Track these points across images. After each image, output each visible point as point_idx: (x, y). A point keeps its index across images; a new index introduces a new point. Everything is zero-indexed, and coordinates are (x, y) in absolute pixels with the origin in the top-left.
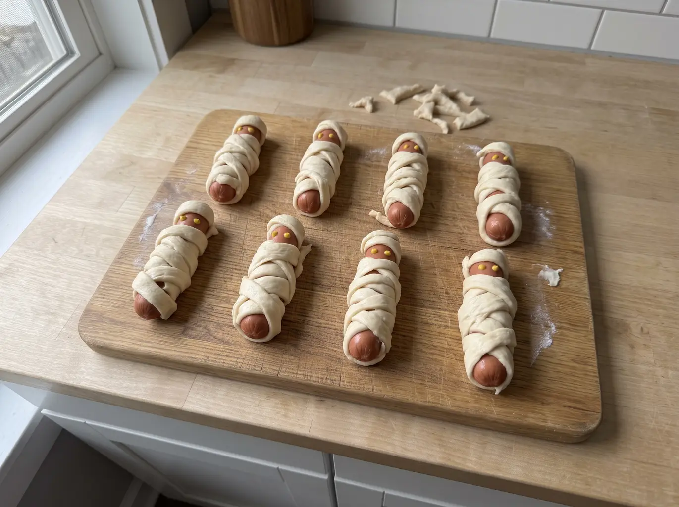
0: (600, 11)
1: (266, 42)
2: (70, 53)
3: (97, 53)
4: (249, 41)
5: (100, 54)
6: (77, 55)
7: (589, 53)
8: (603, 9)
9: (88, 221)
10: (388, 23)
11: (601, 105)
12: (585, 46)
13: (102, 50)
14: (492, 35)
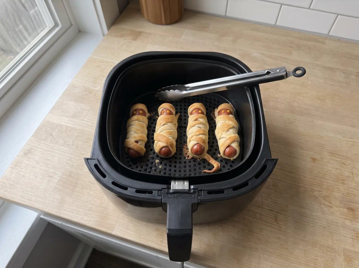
0: (336, 15)
1: (158, 22)
2: (56, 25)
3: (70, 24)
4: (149, 21)
5: (72, 25)
6: (60, 26)
7: (328, 37)
8: (338, 15)
9: (68, 125)
10: (223, 14)
11: (331, 69)
12: (326, 32)
13: (73, 23)
14: (277, 24)
